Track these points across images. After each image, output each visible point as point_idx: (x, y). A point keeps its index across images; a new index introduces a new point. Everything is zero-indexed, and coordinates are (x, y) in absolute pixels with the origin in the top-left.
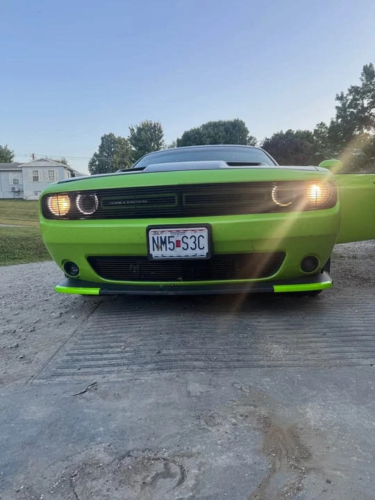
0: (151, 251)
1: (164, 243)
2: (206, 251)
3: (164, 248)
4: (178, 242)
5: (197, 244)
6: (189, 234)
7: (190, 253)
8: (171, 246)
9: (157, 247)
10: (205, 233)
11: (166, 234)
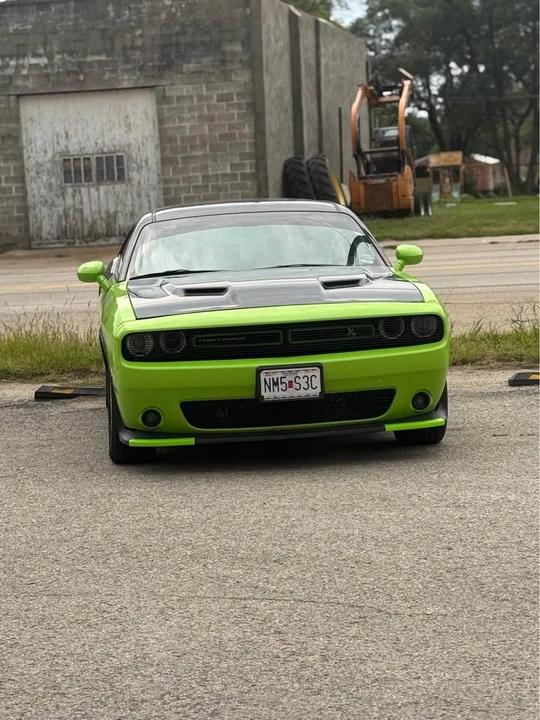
0: (263, 393)
1: (276, 384)
2: (319, 390)
3: (276, 389)
4: (290, 382)
5: (310, 385)
6: (301, 374)
7: (302, 393)
8: (283, 387)
9: (269, 388)
10: (317, 373)
11: (278, 375)
